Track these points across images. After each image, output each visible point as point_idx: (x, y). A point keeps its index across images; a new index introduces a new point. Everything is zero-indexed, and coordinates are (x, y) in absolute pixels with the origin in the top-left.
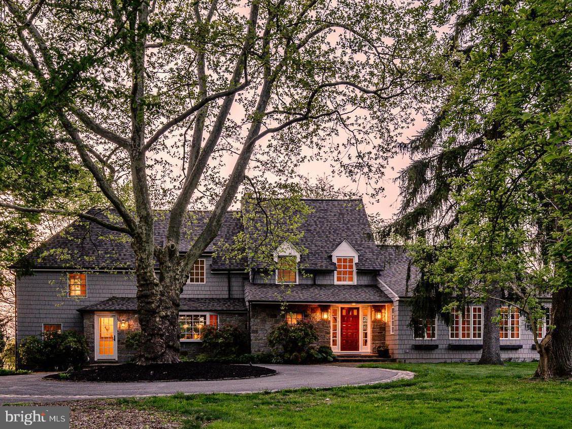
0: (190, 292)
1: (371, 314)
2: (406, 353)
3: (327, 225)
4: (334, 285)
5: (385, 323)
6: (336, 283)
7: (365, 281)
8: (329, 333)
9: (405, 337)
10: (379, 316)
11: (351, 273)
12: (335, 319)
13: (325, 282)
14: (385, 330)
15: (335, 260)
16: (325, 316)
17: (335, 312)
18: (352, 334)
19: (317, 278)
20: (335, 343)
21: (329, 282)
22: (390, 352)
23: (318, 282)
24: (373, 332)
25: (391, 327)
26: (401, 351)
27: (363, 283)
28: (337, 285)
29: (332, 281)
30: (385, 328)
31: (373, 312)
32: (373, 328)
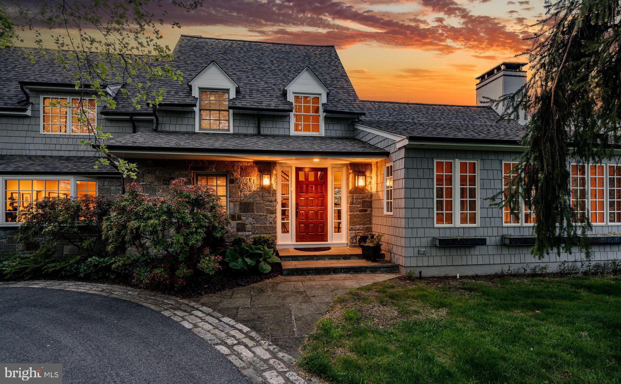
0: (71, 148)
1: (348, 179)
2: (420, 254)
3: (287, 65)
4: (289, 136)
5: (372, 195)
6: (293, 132)
7: (338, 130)
8: (274, 212)
9: (418, 223)
10: (361, 182)
11: (316, 119)
12: (285, 187)
13: (276, 132)
14: (371, 207)
15: (291, 98)
16: (266, 181)
17: (285, 174)
18: (316, 213)
19: (263, 125)
20: (285, 229)
21: (282, 132)
22: (384, 247)
23: (264, 131)
24: (351, 209)
25: (385, 201)
26: (410, 252)
27: (333, 134)
28: (294, 136)
29: (287, 130)
30: (371, 202)
31: (351, 176)
32: (352, 203)
